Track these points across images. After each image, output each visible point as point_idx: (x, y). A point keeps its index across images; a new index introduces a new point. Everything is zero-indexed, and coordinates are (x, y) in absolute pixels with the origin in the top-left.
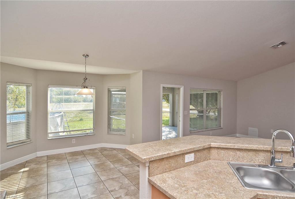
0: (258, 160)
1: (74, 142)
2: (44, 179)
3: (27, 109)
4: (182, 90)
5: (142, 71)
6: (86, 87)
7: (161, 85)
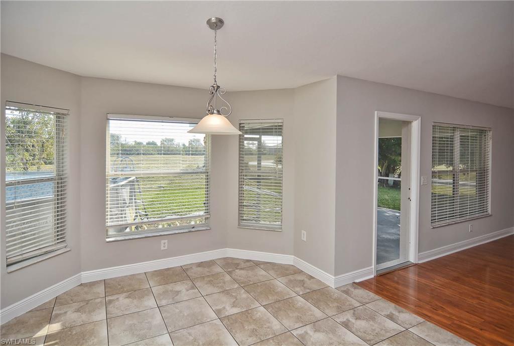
1: (164, 247)
3: (58, 171)
4: (416, 126)
5: (336, 76)
6: (215, 112)
7: (376, 112)
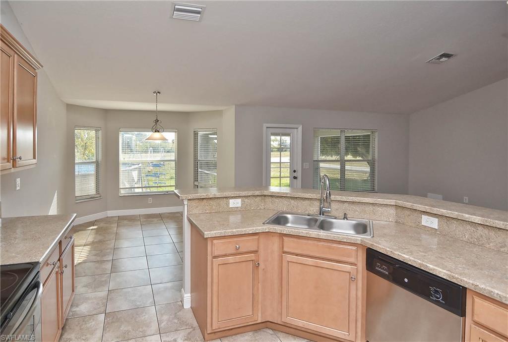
0: (313, 210)
1: (150, 201)
2: (113, 236)
3: (96, 158)
5: (234, 106)
6: (157, 131)
7: (264, 124)
